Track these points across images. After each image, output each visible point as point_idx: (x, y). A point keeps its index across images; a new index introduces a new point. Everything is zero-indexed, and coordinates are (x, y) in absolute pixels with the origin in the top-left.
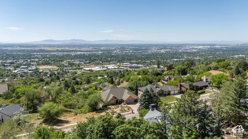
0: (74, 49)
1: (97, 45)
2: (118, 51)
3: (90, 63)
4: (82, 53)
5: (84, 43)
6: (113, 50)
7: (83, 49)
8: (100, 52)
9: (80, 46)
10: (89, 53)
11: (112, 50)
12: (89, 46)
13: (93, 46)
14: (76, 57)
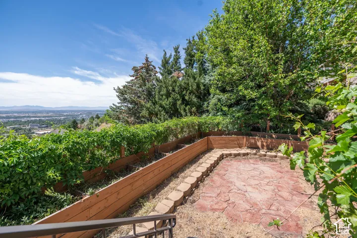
0: (27, 115)
1: (58, 111)
2: (84, 116)
3: (47, 127)
4: (38, 119)
5: (41, 109)
6: (79, 115)
7: (39, 115)
8: (63, 117)
9: (36, 112)
10: (47, 118)
11: (77, 115)
12: (48, 112)
13: (53, 112)
14: (28, 122)
